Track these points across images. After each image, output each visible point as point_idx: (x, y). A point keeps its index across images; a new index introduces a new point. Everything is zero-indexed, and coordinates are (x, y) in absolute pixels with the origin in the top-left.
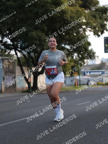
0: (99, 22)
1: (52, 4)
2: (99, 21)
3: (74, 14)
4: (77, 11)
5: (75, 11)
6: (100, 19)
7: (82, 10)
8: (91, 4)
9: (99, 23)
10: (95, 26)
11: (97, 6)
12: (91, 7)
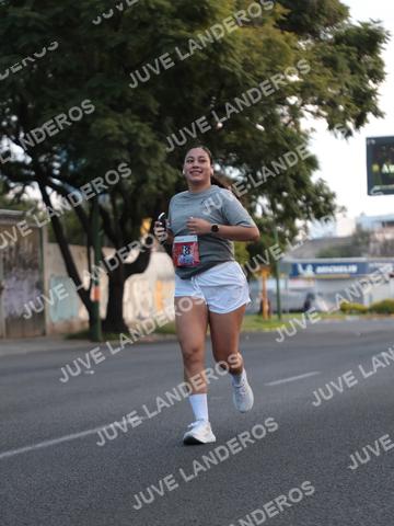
0: (350, 83)
1: (175, 16)
2: (348, 78)
3: (258, 52)
4: (269, 43)
5: (261, 44)
6: (352, 73)
7: (287, 40)
8: (321, 16)
9: (347, 86)
10: (335, 96)
11: (339, 24)
12: (320, 28)
